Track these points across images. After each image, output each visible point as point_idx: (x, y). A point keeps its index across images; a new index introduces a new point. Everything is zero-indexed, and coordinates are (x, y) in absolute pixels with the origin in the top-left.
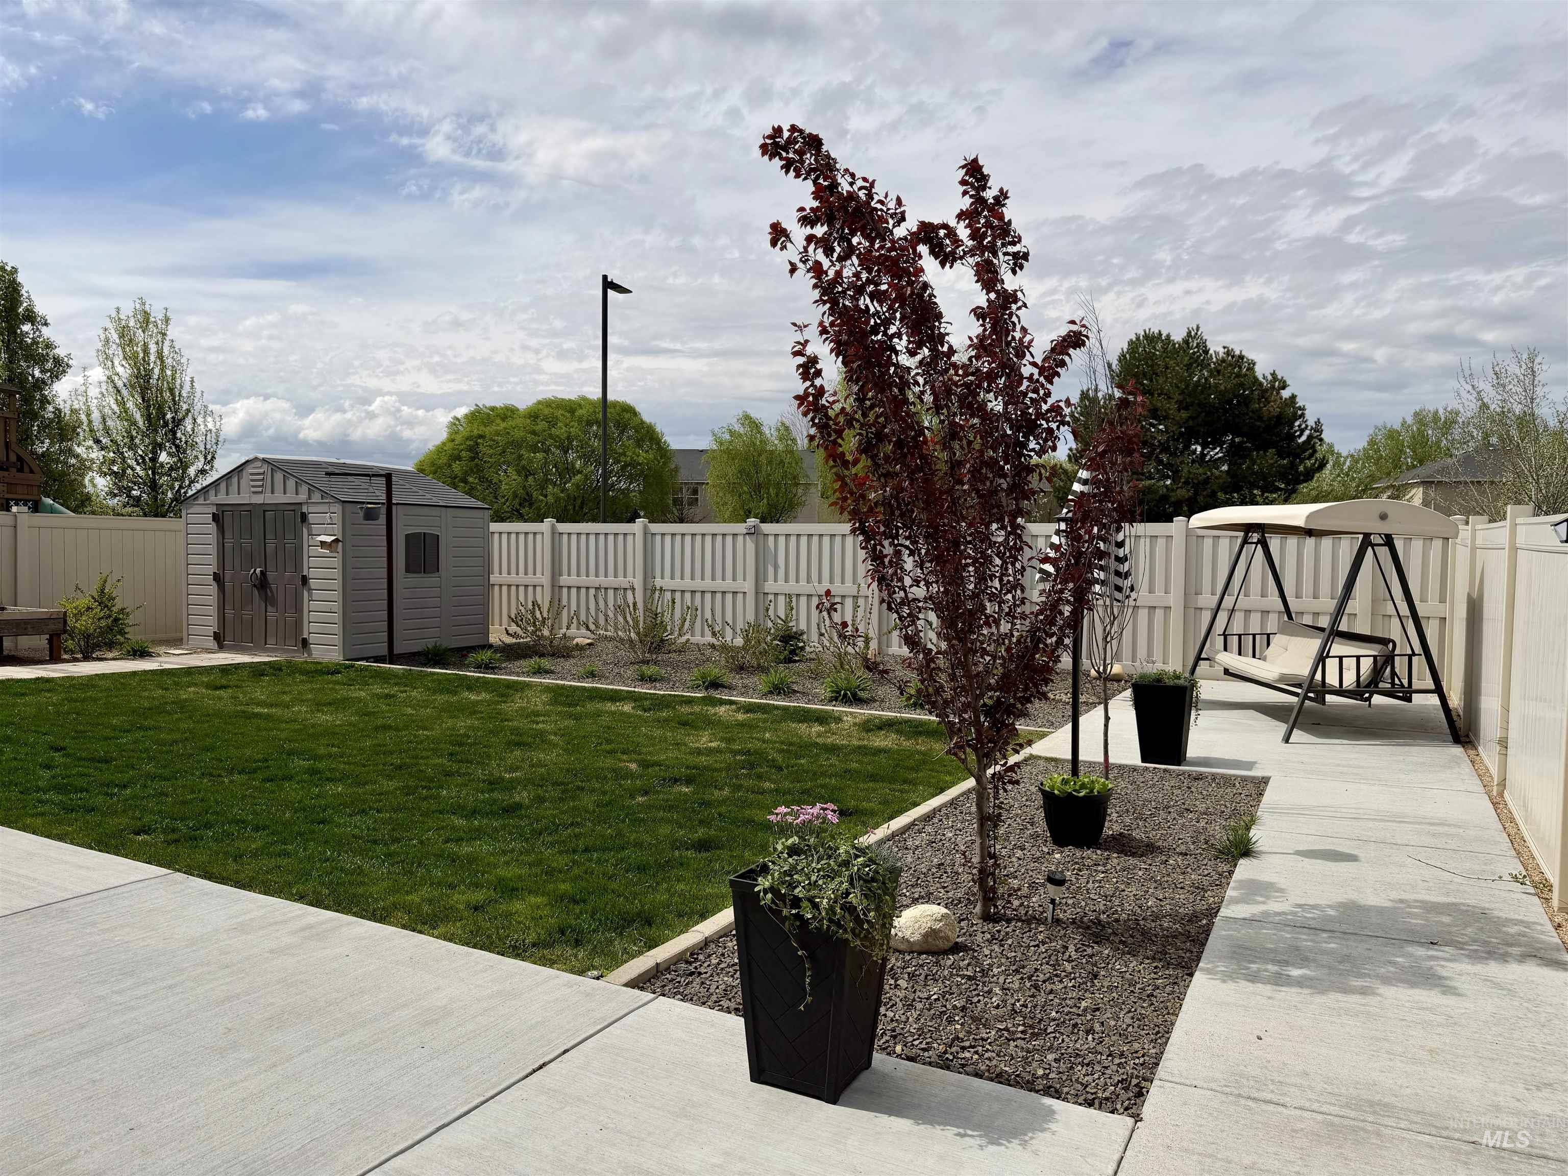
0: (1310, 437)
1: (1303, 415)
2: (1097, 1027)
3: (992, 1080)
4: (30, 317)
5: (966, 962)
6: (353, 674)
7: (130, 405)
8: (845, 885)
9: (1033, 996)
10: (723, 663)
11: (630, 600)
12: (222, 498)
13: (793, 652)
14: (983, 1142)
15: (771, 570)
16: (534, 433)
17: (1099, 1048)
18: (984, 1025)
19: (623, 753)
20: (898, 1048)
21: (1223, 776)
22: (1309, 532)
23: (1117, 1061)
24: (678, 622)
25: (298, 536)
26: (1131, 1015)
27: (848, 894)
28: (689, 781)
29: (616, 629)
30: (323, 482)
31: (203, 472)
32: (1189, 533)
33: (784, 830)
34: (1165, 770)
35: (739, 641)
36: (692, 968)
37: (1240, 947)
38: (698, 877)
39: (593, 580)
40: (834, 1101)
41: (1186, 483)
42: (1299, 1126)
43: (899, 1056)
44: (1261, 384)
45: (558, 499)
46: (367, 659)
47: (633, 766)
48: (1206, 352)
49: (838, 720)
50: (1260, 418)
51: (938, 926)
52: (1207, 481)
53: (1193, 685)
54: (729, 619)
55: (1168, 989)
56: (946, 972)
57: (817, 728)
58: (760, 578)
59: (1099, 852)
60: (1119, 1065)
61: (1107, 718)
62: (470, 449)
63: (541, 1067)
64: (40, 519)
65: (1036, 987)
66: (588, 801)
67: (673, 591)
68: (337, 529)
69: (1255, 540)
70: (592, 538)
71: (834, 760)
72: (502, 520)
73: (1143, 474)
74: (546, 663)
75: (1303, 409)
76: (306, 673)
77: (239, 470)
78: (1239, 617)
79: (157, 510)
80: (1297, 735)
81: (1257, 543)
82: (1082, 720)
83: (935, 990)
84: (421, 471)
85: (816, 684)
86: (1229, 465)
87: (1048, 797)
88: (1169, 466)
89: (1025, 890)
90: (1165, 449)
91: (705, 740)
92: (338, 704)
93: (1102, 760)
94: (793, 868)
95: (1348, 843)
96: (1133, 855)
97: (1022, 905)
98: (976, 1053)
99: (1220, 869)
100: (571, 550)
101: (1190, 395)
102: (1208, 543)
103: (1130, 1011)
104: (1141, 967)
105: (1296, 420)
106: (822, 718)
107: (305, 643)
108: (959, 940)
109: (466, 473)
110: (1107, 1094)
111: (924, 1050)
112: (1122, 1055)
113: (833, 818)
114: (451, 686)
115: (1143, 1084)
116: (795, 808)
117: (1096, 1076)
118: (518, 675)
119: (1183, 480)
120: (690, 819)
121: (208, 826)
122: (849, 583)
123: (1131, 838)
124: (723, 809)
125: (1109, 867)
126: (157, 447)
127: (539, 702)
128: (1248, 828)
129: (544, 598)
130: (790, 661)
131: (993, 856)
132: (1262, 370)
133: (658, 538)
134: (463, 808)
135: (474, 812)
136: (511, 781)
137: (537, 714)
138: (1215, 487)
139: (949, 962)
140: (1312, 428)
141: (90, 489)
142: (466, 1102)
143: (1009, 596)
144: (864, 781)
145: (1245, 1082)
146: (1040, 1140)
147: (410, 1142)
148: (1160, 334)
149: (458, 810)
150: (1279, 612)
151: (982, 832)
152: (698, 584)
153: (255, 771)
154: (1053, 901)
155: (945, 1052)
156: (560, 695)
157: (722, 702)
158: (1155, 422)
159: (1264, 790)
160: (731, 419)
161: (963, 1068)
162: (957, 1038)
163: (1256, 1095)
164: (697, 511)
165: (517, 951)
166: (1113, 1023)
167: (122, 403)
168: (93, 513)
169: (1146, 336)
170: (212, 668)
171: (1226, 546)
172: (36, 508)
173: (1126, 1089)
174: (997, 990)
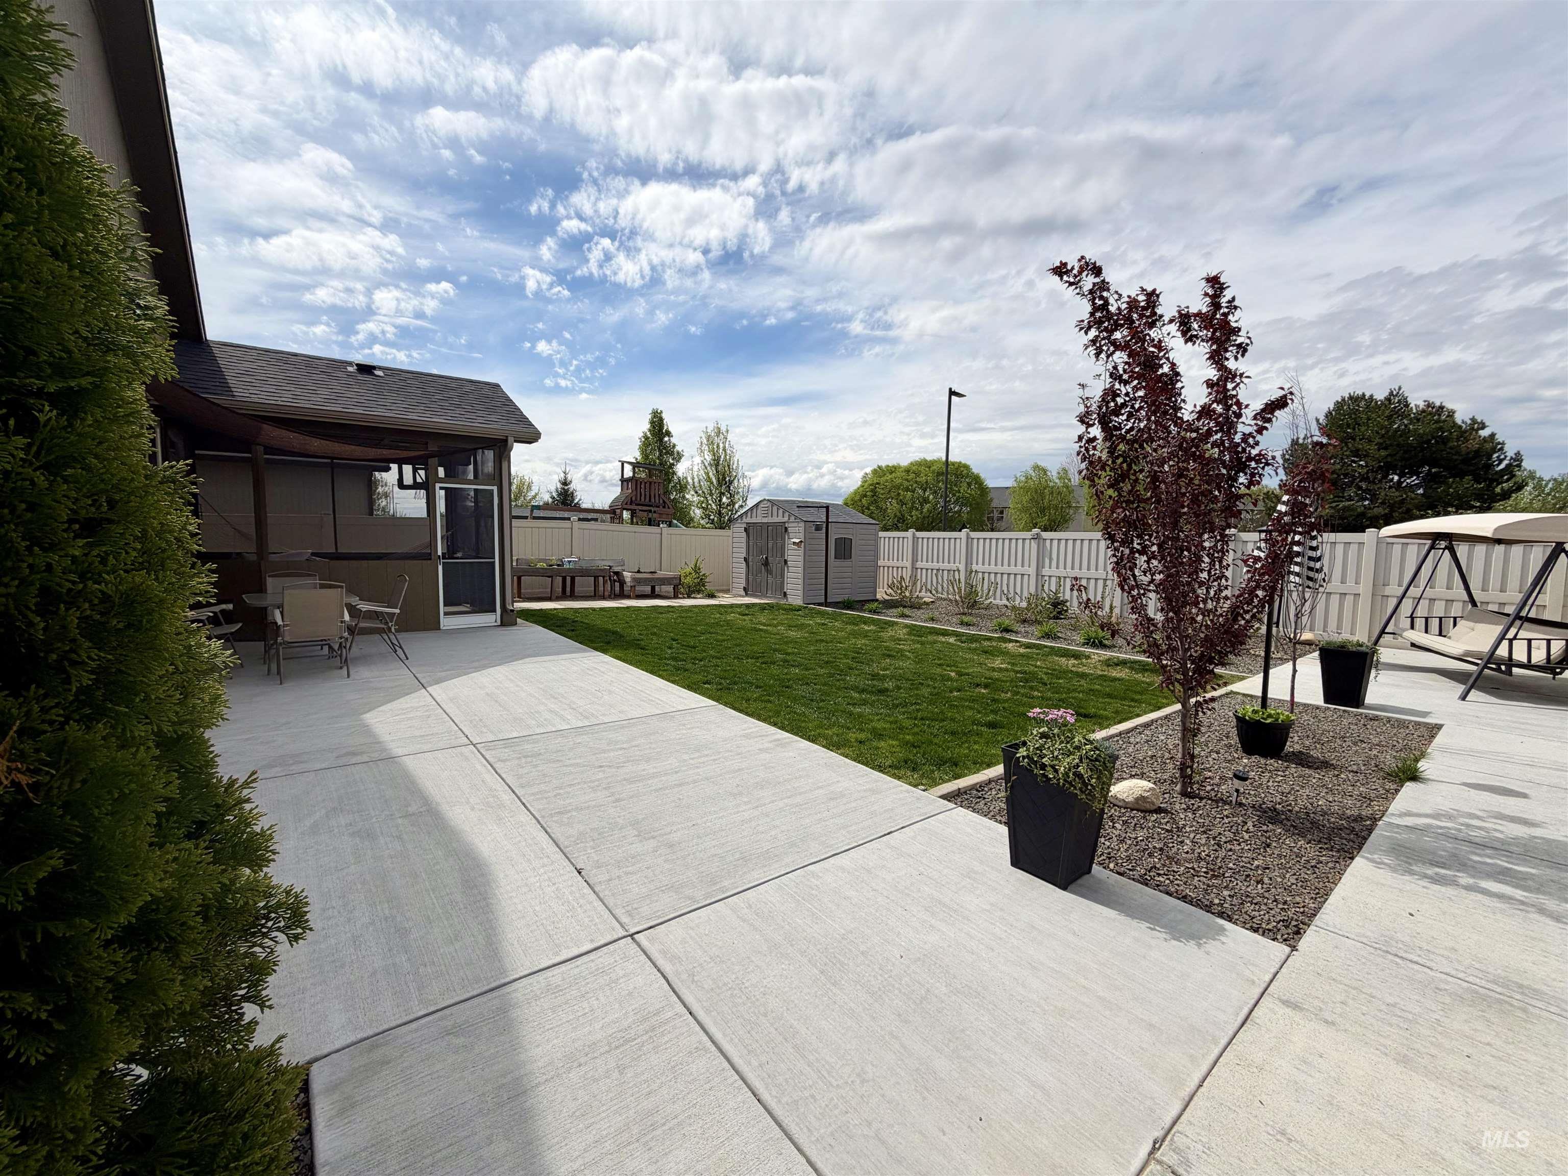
0: (1509, 466)
1: (1502, 449)
2: (1266, 880)
3: (1179, 899)
4: (668, 434)
5: (1166, 820)
6: (807, 611)
7: (711, 474)
8: (1077, 761)
9: (1216, 850)
10: (1013, 617)
11: (957, 577)
12: (749, 520)
13: (1060, 613)
14: (1168, 936)
15: (1047, 561)
16: (907, 480)
17: (1266, 895)
18: (1176, 863)
19: (948, 666)
20: (1112, 866)
21: (1397, 720)
22: (1499, 541)
23: (1280, 906)
24: (986, 591)
25: (783, 539)
26: (1295, 877)
27: (1078, 766)
28: (986, 686)
29: (948, 594)
30: (796, 511)
31: (741, 506)
32: (1379, 541)
33: (1039, 722)
34: (1344, 711)
35: (1024, 604)
36: (980, 794)
37: (1399, 846)
38: (987, 743)
39: (935, 565)
40: (1064, 888)
41: (1383, 503)
42: (1442, 986)
43: (1112, 870)
44: (1460, 427)
45: (918, 519)
46: (814, 604)
47: (953, 674)
48: (1407, 405)
49: (1088, 657)
50: (1458, 453)
51: (1146, 794)
52: (1403, 502)
53: (1375, 652)
54: (1018, 591)
55: (1330, 865)
56: (1150, 824)
57: (1073, 661)
58: (1039, 566)
59: (1280, 762)
60: (1282, 909)
61: (1295, 671)
62: (872, 491)
63: (889, 834)
64: (672, 530)
65: (1219, 845)
66: (925, 691)
67: (983, 573)
68: (802, 535)
69: (1443, 546)
70: (936, 540)
71: (1083, 682)
72: (887, 530)
73: (1343, 497)
74: (907, 611)
75: (1503, 444)
76: (785, 610)
77: (757, 505)
78: (1424, 603)
79: (721, 527)
80: (1474, 695)
81: (1444, 549)
82: (1272, 672)
83: (1141, 834)
84: (846, 504)
85: (1074, 633)
86: (1424, 490)
87: (1241, 722)
88: (1367, 491)
89: (1217, 780)
90: (1364, 478)
91: (998, 663)
92: (801, 627)
93: (1288, 698)
94: (1043, 745)
95: (1518, 783)
96: (1309, 767)
97: (1213, 789)
98: (1168, 879)
99: (1387, 787)
100: (923, 547)
101: (1389, 439)
102: (1397, 549)
103: (1294, 874)
104: (1308, 846)
105: (1495, 452)
106: (1076, 656)
107: (785, 594)
108: (1162, 805)
109: (869, 504)
110: (1270, 927)
111: (1130, 870)
112: (1285, 903)
113: (1071, 719)
114: (854, 621)
115: (1301, 926)
116: (1046, 710)
117: (1262, 913)
118: (891, 617)
119: (1379, 501)
120: (985, 709)
121: (735, 683)
122: (1101, 571)
123: (1309, 756)
124: (1006, 705)
125: (1287, 773)
126: (722, 494)
127: (902, 633)
128: (1417, 760)
129: (907, 574)
130: (1057, 618)
131: (1192, 757)
132: (1462, 416)
133: (975, 541)
134: (857, 687)
135: (863, 691)
136: (883, 676)
137: (900, 640)
138: (1410, 506)
139: (1153, 819)
140: (1512, 458)
141: (693, 515)
142: (849, 844)
143: (1216, 583)
144: (1103, 698)
145: (1394, 943)
146: (1212, 946)
147: (818, 859)
148: (1364, 395)
149: (855, 688)
150: (1464, 601)
151: (1184, 739)
152: (999, 569)
153: (758, 658)
154: (1237, 791)
155: (1145, 874)
156: (912, 629)
157: (1011, 641)
158: (1356, 459)
159: (1436, 734)
160: (1027, 467)
161: (1157, 887)
162: (1155, 867)
163: (1404, 955)
164: (1003, 524)
165: (880, 769)
166: (1279, 880)
167: (707, 474)
168: (694, 527)
169: (1351, 398)
170: (742, 605)
171: (1414, 551)
172: (670, 525)
173: (1287, 927)
174: (1188, 842)
